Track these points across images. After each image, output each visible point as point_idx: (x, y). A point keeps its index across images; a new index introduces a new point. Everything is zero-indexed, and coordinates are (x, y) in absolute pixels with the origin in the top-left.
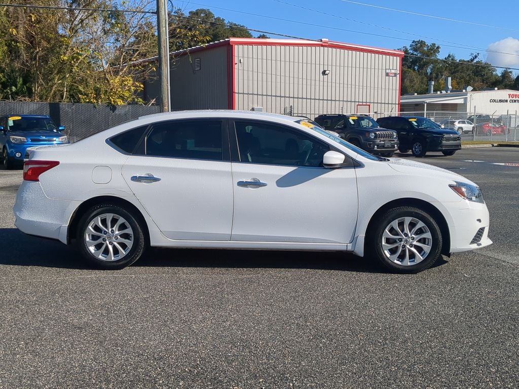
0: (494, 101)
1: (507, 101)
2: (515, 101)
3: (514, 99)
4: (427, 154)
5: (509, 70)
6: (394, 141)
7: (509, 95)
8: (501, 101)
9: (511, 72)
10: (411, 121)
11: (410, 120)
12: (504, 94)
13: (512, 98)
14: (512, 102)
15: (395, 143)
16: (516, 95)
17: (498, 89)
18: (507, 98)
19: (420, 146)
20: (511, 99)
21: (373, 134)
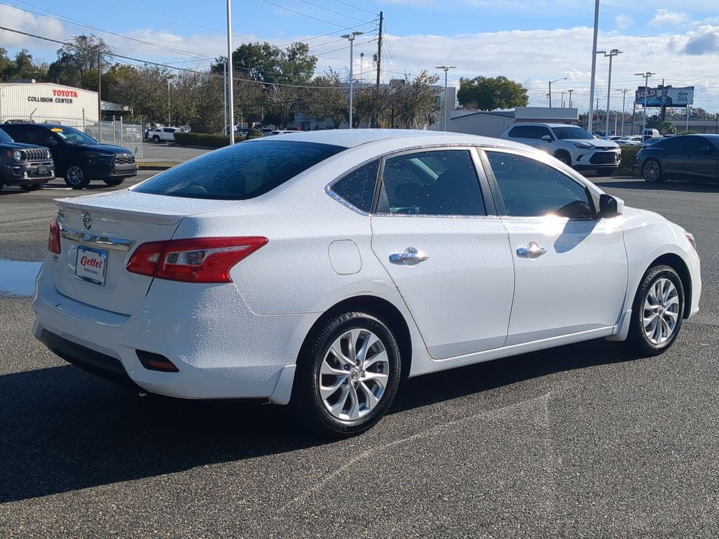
0: (34, 99)
1: (51, 100)
2: (63, 101)
3: (61, 97)
4: (92, 183)
5: (27, 54)
6: (50, 164)
7: (54, 91)
8: (43, 100)
9: (30, 56)
10: (56, 132)
11: (52, 130)
12: (47, 89)
13: (58, 95)
14: (59, 101)
15: (51, 168)
16: (63, 92)
17: (37, 82)
18: (50, 95)
19: (79, 171)
20: (57, 97)
21: (19, 153)
